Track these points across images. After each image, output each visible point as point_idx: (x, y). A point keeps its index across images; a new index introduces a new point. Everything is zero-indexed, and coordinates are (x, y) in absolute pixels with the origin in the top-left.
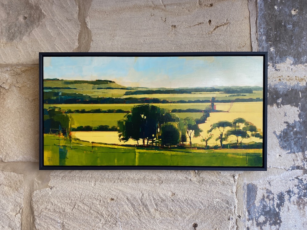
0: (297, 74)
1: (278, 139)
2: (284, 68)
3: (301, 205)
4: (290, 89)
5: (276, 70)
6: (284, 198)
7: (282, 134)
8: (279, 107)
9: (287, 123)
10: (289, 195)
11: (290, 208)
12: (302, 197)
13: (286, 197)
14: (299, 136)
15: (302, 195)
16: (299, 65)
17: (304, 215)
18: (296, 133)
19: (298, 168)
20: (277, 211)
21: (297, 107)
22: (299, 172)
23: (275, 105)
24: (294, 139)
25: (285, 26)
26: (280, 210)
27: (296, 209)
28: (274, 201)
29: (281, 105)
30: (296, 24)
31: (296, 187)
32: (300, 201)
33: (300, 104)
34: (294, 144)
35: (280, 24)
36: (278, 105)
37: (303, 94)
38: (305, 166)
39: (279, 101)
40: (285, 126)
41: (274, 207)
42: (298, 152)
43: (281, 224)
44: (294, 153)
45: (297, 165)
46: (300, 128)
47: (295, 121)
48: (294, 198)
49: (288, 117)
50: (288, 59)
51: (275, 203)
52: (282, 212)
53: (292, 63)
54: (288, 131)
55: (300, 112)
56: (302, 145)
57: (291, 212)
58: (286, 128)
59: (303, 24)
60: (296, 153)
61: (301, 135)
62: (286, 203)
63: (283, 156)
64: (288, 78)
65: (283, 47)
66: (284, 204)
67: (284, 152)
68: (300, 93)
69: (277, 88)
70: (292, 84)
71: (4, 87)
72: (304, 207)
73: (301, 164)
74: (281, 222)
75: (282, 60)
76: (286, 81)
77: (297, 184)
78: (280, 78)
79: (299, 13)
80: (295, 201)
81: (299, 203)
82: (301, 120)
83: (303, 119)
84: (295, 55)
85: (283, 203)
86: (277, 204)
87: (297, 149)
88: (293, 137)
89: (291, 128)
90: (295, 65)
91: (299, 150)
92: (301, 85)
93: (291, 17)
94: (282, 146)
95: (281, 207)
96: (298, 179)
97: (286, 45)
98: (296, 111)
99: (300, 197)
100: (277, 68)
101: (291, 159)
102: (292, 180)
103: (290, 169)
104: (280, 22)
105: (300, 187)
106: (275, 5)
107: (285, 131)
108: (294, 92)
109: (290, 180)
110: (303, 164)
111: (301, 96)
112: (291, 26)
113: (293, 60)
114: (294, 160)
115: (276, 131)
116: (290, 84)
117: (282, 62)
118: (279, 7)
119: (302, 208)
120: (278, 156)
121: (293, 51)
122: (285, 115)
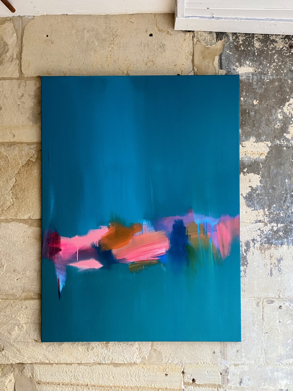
0: (258, 150)
1: (244, 199)
2: (249, 145)
3: (263, 250)
4: (253, 161)
5: (242, 146)
6: (249, 245)
7: (248, 195)
8: (245, 175)
9: (251, 187)
10: (254, 242)
11: (254, 253)
12: (264, 244)
13: (252, 244)
14: (260, 197)
15: (263, 242)
16: (260, 143)
17: (265, 257)
18: (258, 195)
19: (260, 221)
20: (245, 255)
21: (259, 175)
22: (261, 225)
23: (242, 174)
24: (256, 199)
25: (249, 113)
26: (247, 254)
27: (259, 253)
28: (242, 247)
29: (247, 173)
30: (257, 111)
31: (259, 236)
32: (262, 247)
33: (261, 172)
34: (257, 203)
35: (245, 111)
36: (244, 173)
37: (263, 165)
38: (265, 220)
39: (245, 170)
40: (249, 190)
41: (242, 252)
42: (259, 209)
43: (248, 265)
44: (257, 210)
45: (259, 219)
46: (261, 191)
47: (257, 185)
48: (258, 245)
49: (252, 182)
50: (251, 138)
51: (243, 249)
52: (248, 256)
53: (254, 141)
54: (252, 193)
55: (261, 178)
56: (262, 204)
57: (255, 255)
58: (250, 191)
59: (262, 112)
60: (258, 210)
61: (262, 196)
62: (252, 248)
63: (248, 212)
64: (252, 153)
65: (248, 129)
66: (249, 250)
67: (249, 210)
68: (261, 164)
69: (243, 161)
70: (255, 157)
71: (32, 160)
72: (265, 252)
73: (262, 219)
74: (248, 263)
75: (247, 139)
76: (250, 155)
77: (260, 234)
78: (245, 153)
79: (259, 103)
80: (258, 247)
81: (261, 249)
82: (262, 184)
83: (263, 183)
84: (256, 135)
85: (249, 248)
86: (245, 249)
87: (259, 207)
88: (256, 198)
89: (254, 191)
90: (257, 143)
91: (261, 208)
92: (261, 158)
93: (254, 106)
94: (248, 205)
95: (247, 252)
96: (260, 230)
97: (250, 128)
98: (258, 178)
99: (261, 244)
100: (243, 145)
101: (255, 215)
102: (255, 231)
103: (255, 222)
104: (245, 110)
105: (262, 236)
106: (241, 97)
107: (250, 193)
108: (256, 164)
109: (254, 231)
110: (263, 218)
111: (261, 167)
112: (253, 113)
113: (255, 139)
114: (257, 216)
115: (243, 193)
116: (253, 157)
117: (247, 140)
118: (244, 99)
119: (264, 253)
120: (245, 213)
121: (255, 132)
122: (250, 181)
